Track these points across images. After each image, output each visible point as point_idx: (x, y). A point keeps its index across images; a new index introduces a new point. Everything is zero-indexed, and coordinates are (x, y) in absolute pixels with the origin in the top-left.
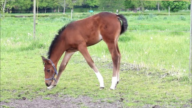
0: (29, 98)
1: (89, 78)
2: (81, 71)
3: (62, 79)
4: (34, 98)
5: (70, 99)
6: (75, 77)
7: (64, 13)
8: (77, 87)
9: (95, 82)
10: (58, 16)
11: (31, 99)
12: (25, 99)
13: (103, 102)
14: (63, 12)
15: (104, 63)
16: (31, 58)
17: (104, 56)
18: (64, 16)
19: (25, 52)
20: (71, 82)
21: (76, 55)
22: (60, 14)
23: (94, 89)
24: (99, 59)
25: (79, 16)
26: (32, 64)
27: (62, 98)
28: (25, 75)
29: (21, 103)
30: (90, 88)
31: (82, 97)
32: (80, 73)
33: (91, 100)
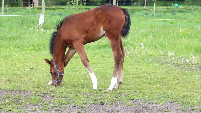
0: (108, 103)
1: (177, 81)
2: (168, 73)
3: (145, 82)
4: (113, 103)
5: (155, 106)
6: (160, 80)
7: (145, 7)
8: (163, 92)
9: (183, 87)
10: (139, 10)
11: (110, 105)
12: (103, 105)
13: (194, 110)
14: (144, 5)
15: (193, 65)
16: (109, 57)
17: (194, 57)
18: (146, 10)
19: (102, 50)
20: (155, 86)
21: (162, 55)
22: (141, 8)
23: (182, 95)
24: (188, 61)
25: (163, 10)
26: (110, 63)
27: (146, 104)
28: (102, 76)
29: (99, 109)
30: (178, 93)
31: (169, 104)
32: (166, 76)
33: (179, 108)
